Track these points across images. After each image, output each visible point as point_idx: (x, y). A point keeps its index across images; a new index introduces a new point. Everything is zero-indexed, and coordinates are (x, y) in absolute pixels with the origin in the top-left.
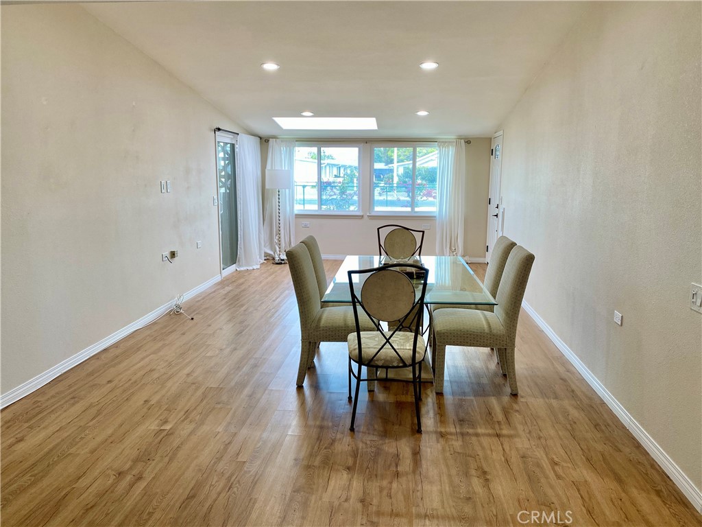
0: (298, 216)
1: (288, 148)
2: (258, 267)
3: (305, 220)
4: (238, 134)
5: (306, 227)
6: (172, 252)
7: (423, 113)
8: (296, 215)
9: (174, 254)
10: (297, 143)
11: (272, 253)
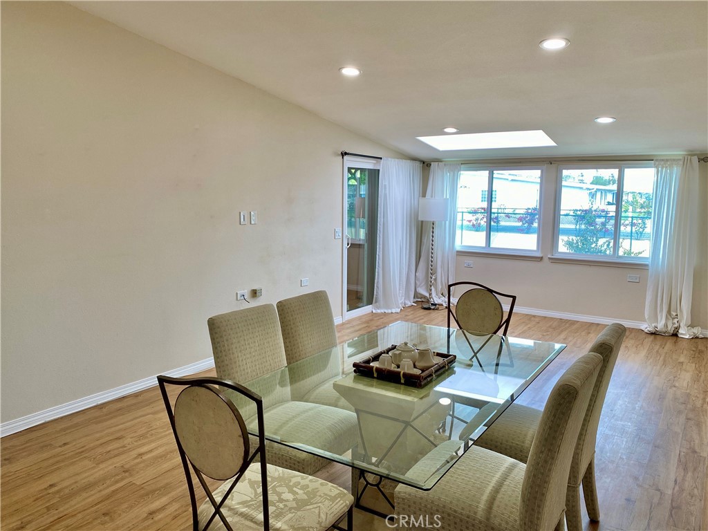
0: (460, 253)
1: (452, 173)
2: (398, 310)
3: (468, 258)
4: (381, 158)
5: (469, 267)
6: (253, 290)
7: (605, 120)
8: (458, 252)
9: (256, 293)
10: (462, 166)
11: (427, 295)
